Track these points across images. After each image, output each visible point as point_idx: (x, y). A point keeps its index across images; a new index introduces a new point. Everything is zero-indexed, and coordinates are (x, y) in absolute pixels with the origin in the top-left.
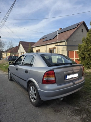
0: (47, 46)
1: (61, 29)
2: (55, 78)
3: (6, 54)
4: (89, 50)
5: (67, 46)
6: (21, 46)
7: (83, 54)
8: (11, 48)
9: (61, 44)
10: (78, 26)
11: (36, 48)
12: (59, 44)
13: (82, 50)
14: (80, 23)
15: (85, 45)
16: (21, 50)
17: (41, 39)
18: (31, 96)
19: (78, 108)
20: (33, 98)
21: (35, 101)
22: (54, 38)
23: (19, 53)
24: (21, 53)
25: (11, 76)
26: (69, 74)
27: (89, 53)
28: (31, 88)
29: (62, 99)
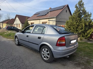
0: (41, 20)
1: (51, 8)
2: (65, 42)
3: (3, 25)
4: (74, 25)
5: (56, 21)
6: (17, 19)
7: (70, 28)
8: (7, 20)
9: (51, 19)
10: (64, 7)
11: (31, 21)
12: (50, 19)
13: (69, 25)
14: (65, 5)
15: (71, 21)
16: (18, 22)
17: (35, 15)
18: (43, 56)
19: (77, 63)
20: (46, 57)
21: (47, 59)
22: (46, 14)
23: (15, 24)
24: (17, 24)
25: (19, 42)
26: (72, 40)
27: (74, 27)
28: (44, 50)
29: (68, 57)
